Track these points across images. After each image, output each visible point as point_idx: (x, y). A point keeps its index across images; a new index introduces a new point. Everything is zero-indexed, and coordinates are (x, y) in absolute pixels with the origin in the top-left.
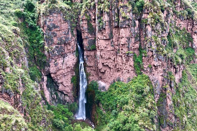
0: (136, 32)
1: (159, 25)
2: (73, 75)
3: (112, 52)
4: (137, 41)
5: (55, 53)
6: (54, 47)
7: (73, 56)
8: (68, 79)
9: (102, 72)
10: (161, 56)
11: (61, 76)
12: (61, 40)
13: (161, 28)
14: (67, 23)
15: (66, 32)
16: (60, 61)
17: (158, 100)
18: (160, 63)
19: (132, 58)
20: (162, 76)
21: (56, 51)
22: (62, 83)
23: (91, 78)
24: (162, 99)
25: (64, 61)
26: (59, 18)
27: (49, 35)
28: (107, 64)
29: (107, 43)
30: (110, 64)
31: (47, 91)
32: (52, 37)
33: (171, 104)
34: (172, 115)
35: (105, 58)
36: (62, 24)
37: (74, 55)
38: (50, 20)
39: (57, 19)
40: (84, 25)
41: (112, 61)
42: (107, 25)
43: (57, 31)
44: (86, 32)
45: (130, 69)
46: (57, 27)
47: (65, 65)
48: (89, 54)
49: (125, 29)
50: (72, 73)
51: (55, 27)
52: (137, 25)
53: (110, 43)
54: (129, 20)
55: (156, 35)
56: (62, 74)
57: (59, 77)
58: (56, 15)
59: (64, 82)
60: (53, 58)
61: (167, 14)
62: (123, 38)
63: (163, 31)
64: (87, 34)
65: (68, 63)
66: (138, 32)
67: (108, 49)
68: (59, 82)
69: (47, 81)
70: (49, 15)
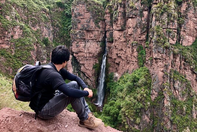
0: (144, 22)
1: (165, 15)
2: (96, 62)
3: (124, 43)
4: (144, 33)
5: (77, 36)
6: (78, 31)
7: (96, 45)
8: (90, 64)
9: (117, 64)
10: (161, 48)
11: (82, 58)
12: (83, 26)
13: (167, 19)
14: (89, 13)
15: (88, 21)
16: (82, 45)
17: (156, 98)
18: (160, 55)
19: (136, 49)
20: (162, 71)
21: (79, 35)
22: (83, 64)
23: (111, 69)
24: (160, 97)
25: (85, 46)
26: (83, 8)
27: (74, 21)
28: (120, 55)
29: (121, 34)
30: (123, 55)
31: (71, 68)
32: (77, 23)
33: (167, 106)
34: (167, 119)
35: (119, 49)
36: (86, 13)
37: (98, 44)
38: (77, 9)
39: (81, 9)
40: (107, 18)
41: (124, 53)
42: (119, 16)
43: (81, 19)
44: (108, 24)
45: (134, 61)
46: (81, 15)
47: (87, 50)
48: (110, 45)
49: (133, 19)
50: (96, 61)
51: (80, 15)
52: (145, 16)
53: (123, 34)
54: (136, 9)
55: (161, 26)
56: (83, 56)
57: (81, 58)
58: (81, 5)
59: (86, 64)
60: (75, 40)
61: (187, 8)
62: (131, 29)
63: (170, 21)
64: (109, 26)
65: (89, 49)
66: (145, 23)
67: (121, 41)
68: (81, 62)
69: (72, 60)
70: (76, 5)
